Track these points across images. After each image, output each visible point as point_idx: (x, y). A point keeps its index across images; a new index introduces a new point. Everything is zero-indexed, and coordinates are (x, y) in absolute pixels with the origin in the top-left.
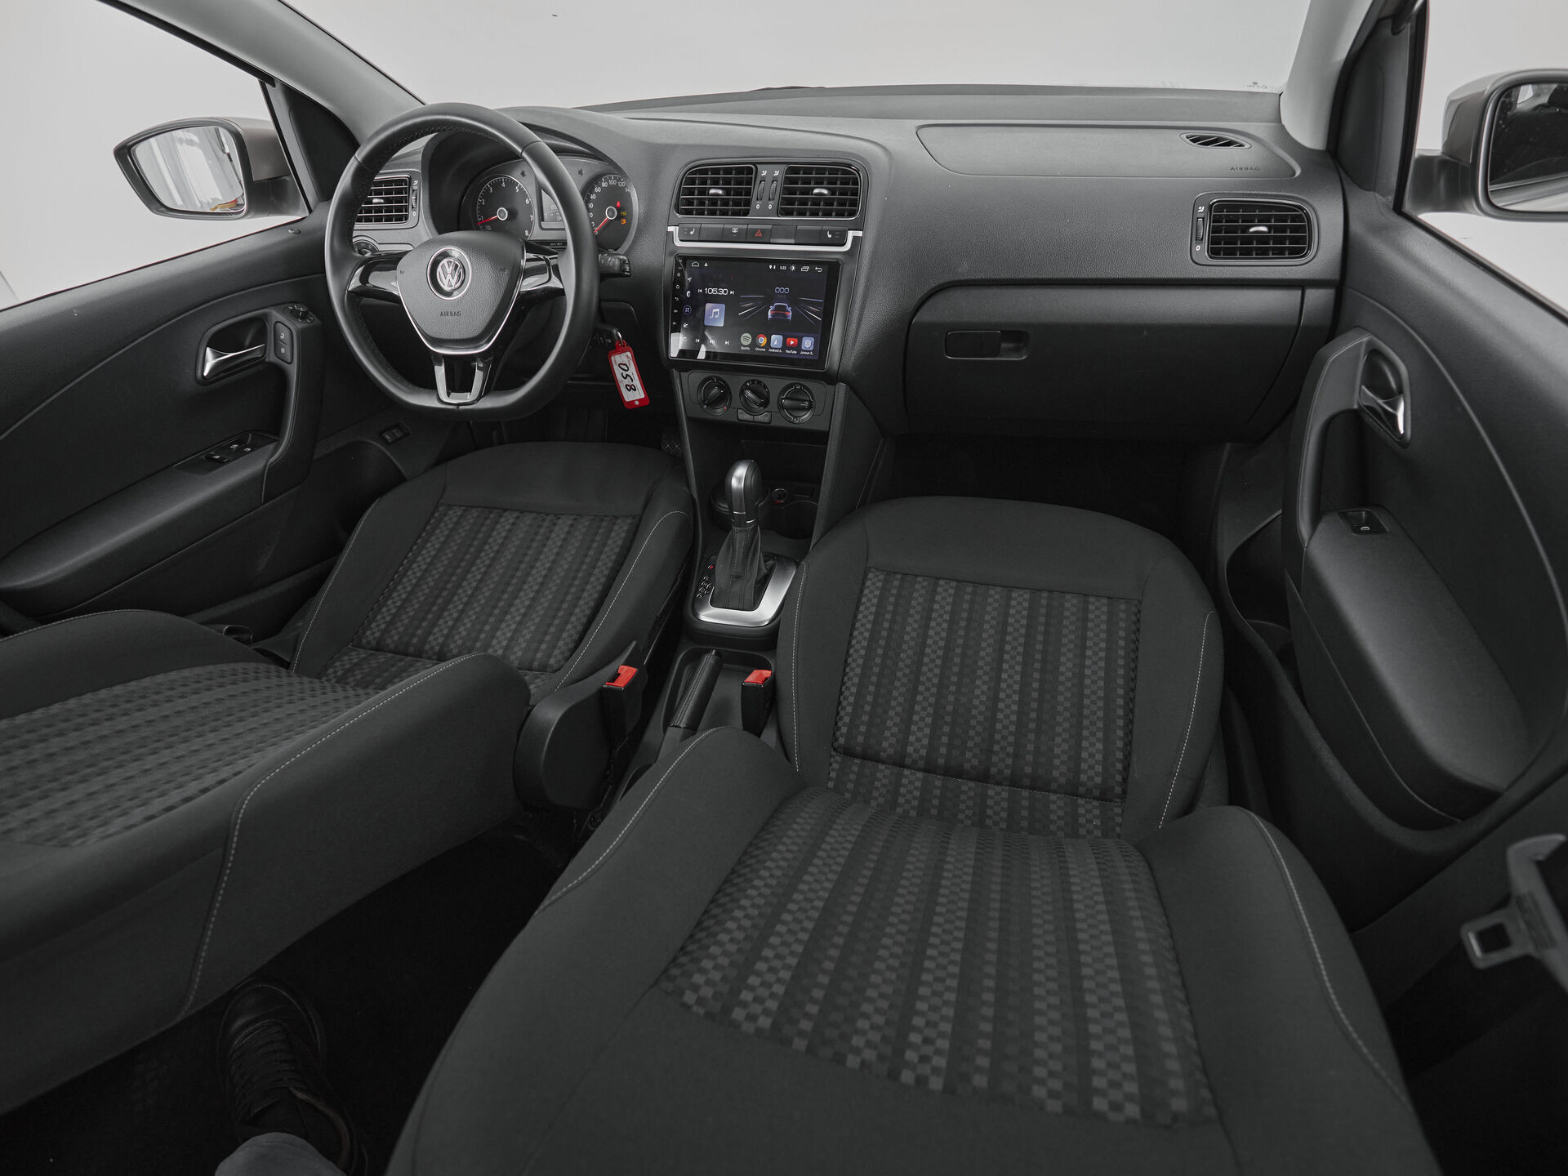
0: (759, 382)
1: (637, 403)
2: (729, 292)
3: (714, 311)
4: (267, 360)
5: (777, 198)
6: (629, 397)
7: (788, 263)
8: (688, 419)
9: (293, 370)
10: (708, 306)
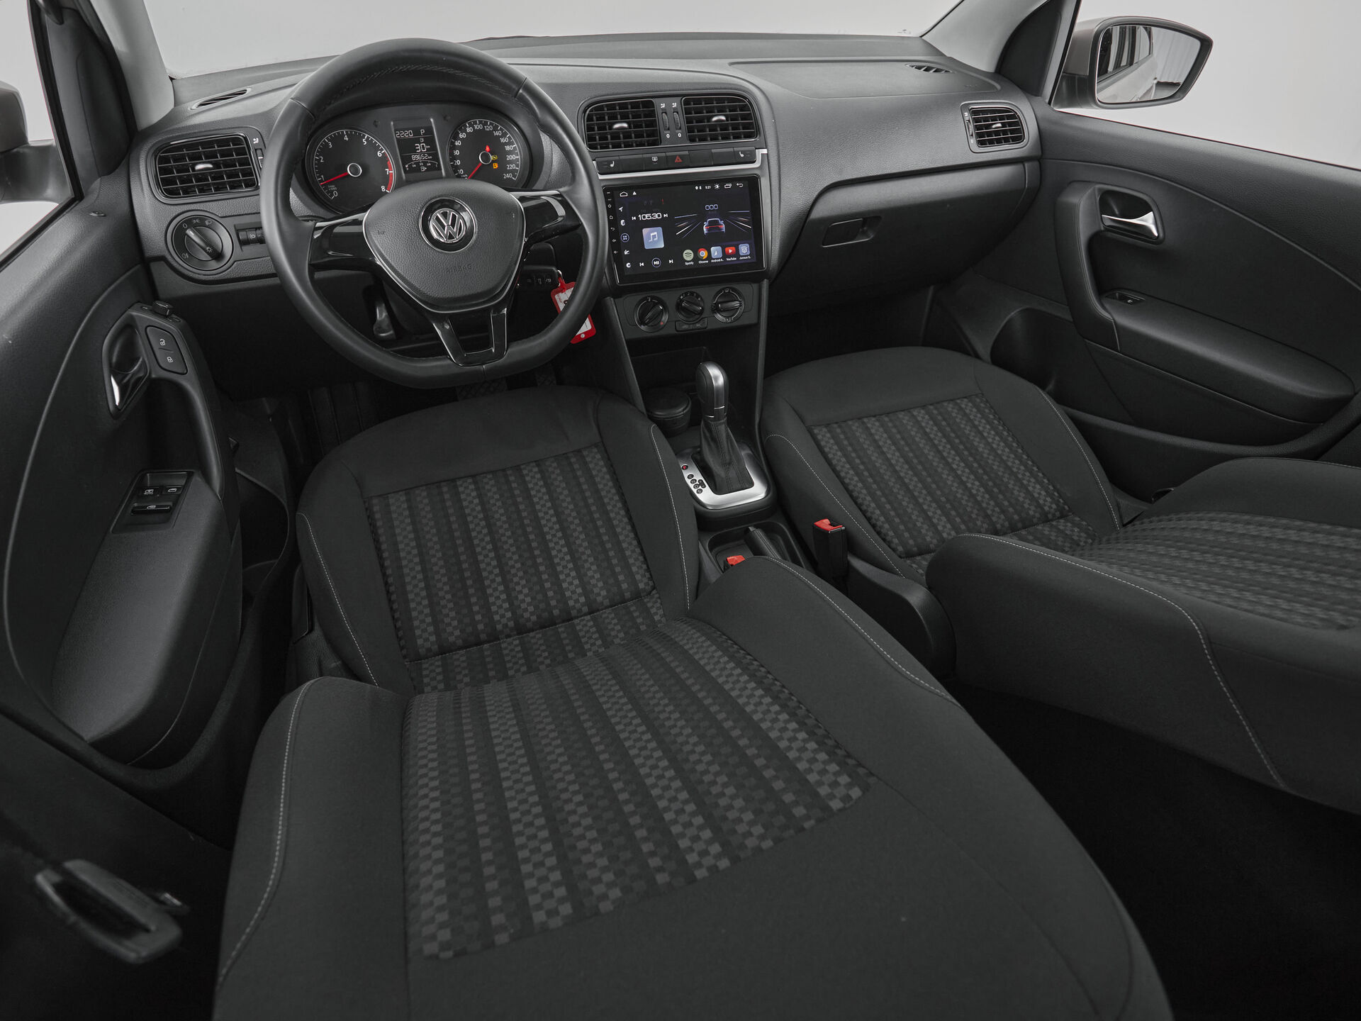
0: (692, 293)
1: (583, 336)
2: (663, 216)
3: (652, 234)
5: (683, 127)
9: (191, 381)
10: (645, 231)
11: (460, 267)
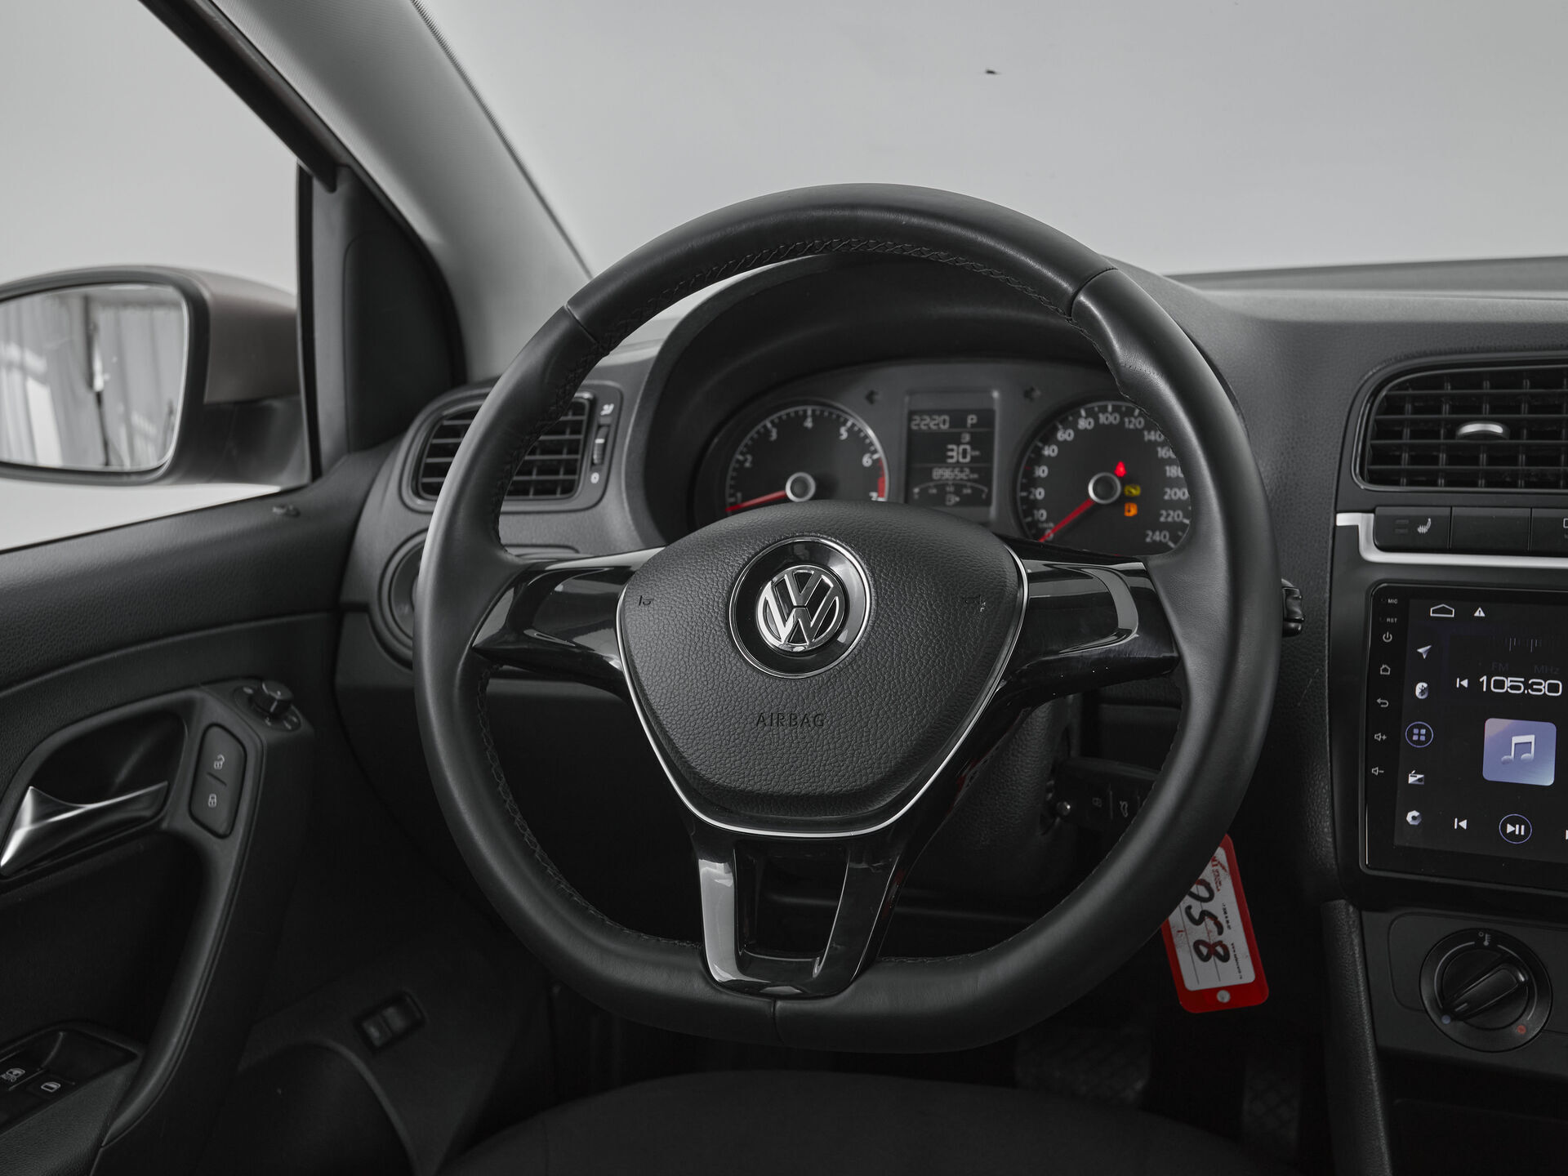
1: (1225, 997)
3: (1516, 740)
4: (164, 825)
6: (1197, 975)
8: (1382, 1054)
9: (226, 857)
10: (1494, 727)
11: (793, 717)
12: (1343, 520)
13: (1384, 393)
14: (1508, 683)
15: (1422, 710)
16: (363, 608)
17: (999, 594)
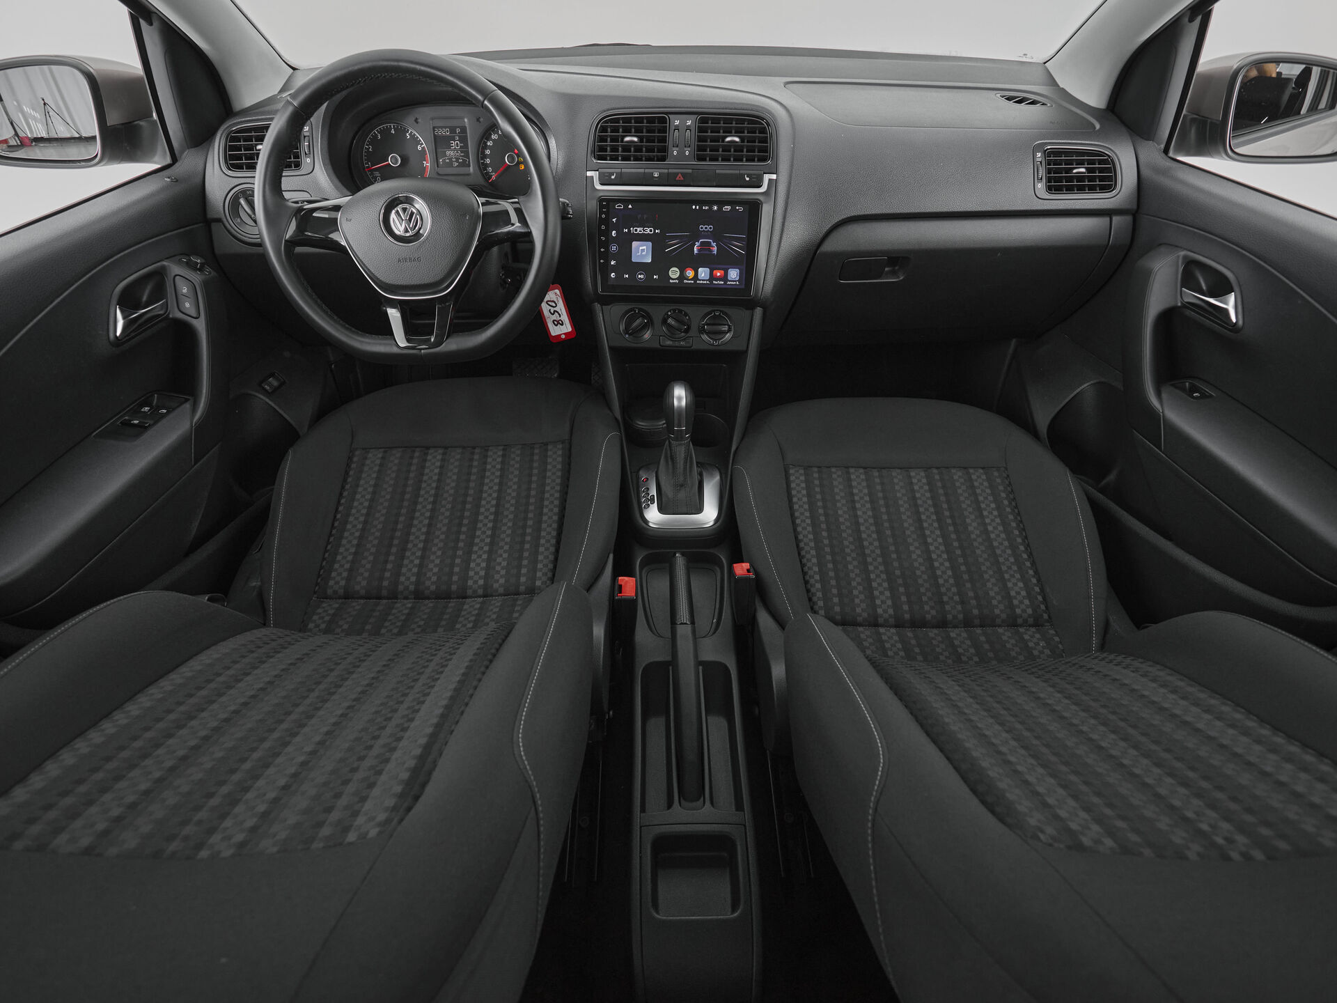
0: (680, 311)
1: (563, 336)
2: (655, 231)
3: (641, 248)
4: (171, 316)
5: (692, 146)
6: (555, 331)
7: (710, 203)
8: (611, 348)
9: (200, 325)
10: (635, 244)
11: (410, 259)
12: (589, 174)
13: (599, 126)
14: (638, 229)
15: (615, 240)
16: (219, 220)
17: (473, 212)
